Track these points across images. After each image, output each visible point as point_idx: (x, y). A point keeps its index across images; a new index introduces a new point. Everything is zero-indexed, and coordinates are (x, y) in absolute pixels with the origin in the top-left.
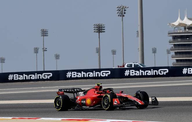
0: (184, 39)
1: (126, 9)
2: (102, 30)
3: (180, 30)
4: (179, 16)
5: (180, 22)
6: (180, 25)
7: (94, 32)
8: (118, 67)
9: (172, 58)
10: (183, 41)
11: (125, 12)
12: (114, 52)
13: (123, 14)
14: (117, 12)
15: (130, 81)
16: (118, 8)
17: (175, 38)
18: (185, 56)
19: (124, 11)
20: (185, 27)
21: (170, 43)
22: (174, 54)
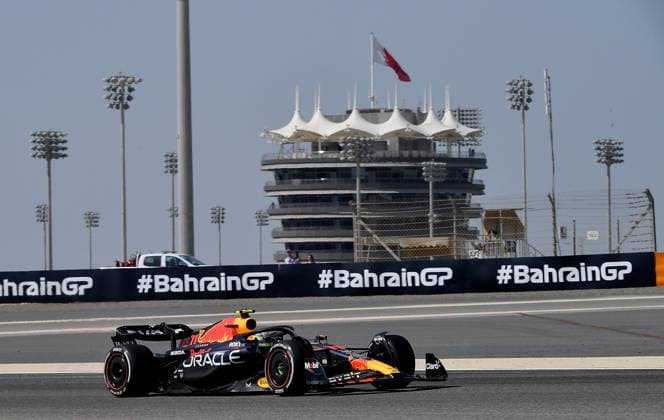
0: (311, 180)
1: (133, 85)
2: (57, 149)
3: (301, 150)
4: (297, 109)
5: (299, 128)
6: (300, 135)
7: (34, 156)
8: (118, 265)
9: (275, 238)
10: (308, 186)
11: (132, 94)
12: (92, 220)
13: (125, 101)
15: (156, 308)
16: (108, 81)
17: (283, 176)
18: (313, 232)
19: (126, 91)
20: (316, 142)
21: (268, 191)
22: (279, 225)
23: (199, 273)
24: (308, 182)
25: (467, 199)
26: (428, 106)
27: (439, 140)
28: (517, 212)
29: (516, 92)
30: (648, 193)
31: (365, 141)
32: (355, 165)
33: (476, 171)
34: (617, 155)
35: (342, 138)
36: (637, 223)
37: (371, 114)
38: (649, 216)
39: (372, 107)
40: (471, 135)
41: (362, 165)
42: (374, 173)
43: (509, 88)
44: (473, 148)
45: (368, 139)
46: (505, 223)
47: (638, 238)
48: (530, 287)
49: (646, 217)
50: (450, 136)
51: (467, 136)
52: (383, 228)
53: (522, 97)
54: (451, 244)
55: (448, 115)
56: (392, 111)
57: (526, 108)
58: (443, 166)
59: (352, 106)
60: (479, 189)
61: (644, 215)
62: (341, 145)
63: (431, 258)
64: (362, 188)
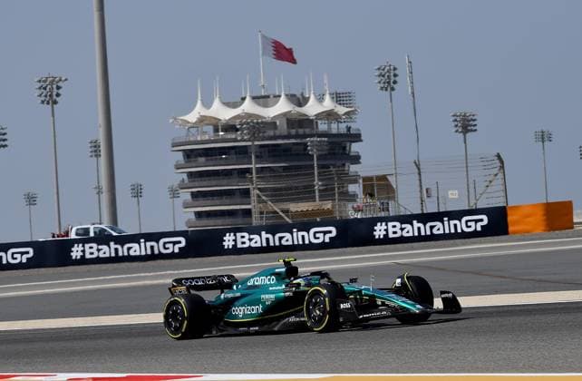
0: (213, 157)
1: (59, 84)
3: (204, 133)
4: (199, 98)
5: (202, 114)
6: (202, 120)
8: (54, 237)
9: (186, 208)
10: (211, 163)
11: (60, 91)
12: (31, 200)
13: (55, 97)
14: (39, 92)
16: (40, 81)
17: (189, 155)
18: (218, 202)
19: (55, 89)
20: (217, 126)
21: (178, 169)
22: (189, 197)
23: (122, 240)
24: (212, 160)
25: (346, 169)
26: (310, 91)
27: (320, 119)
28: (389, 177)
29: (383, 76)
30: (499, 156)
31: (258, 123)
32: (250, 143)
33: (353, 144)
34: (471, 126)
35: (238, 121)
36: (491, 182)
37: (262, 100)
38: (500, 175)
39: (263, 94)
40: (346, 113)
41: (256, 143)
42: (267, 149)
43: (377, 73)
44: (349, 124)
45: (260, 121)
46: (379, 187)
47: (491, 195)
48: (402, 240)
49: (497, 177)
50: (330, 115)
51: (344, 115)
52: (275, 196)
53: (388, 80)
54: (333, 206)
55: (327, 98)
56: (280, 96)
57: (393, 89)
58: (324, 141)
59: (246, 93)
60: (356, 159)
61: (496, 175)
62: (238, 127)
63: (318, 220)
64: (256, 163)
